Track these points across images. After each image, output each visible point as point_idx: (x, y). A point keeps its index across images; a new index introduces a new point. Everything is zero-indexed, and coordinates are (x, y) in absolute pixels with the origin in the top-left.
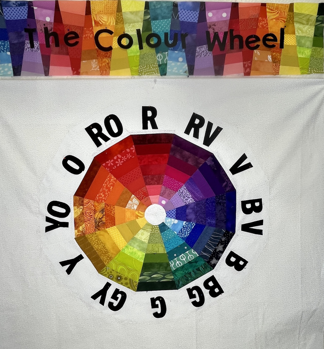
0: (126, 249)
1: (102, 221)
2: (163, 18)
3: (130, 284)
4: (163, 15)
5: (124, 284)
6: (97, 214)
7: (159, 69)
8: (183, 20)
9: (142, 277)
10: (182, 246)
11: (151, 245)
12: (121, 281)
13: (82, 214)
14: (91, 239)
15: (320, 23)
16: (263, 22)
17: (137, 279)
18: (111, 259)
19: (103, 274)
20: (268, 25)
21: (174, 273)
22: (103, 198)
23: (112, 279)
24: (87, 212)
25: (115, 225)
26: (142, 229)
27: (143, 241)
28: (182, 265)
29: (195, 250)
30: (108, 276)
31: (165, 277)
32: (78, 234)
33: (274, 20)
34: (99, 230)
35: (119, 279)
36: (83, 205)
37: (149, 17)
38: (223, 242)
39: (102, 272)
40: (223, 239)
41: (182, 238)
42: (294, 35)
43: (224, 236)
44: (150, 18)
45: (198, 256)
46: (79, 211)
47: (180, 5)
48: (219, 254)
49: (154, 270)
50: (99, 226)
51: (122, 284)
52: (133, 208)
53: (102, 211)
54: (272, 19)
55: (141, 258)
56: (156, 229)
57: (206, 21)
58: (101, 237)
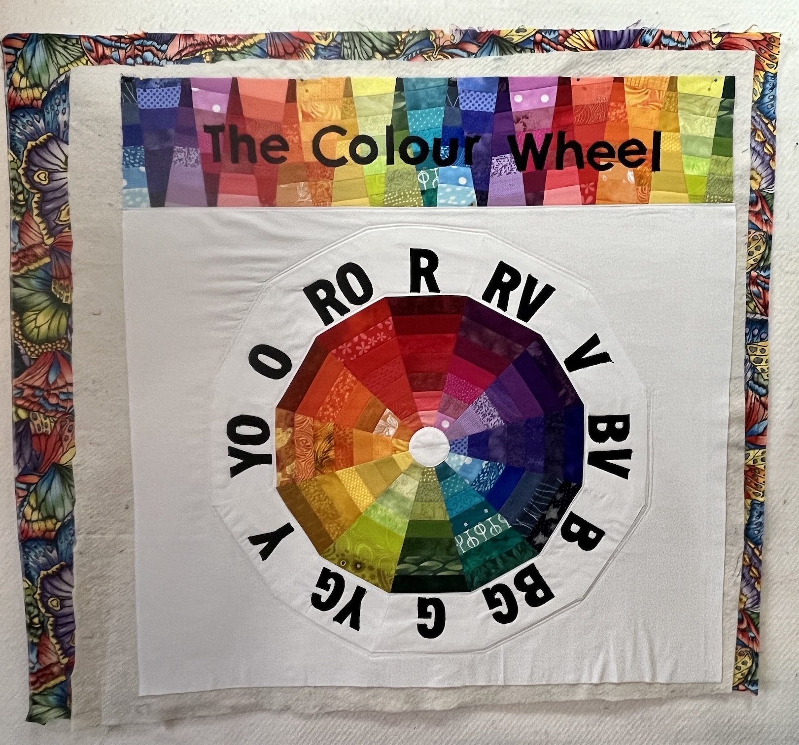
0: (372, 512)
1: (328, 457)
2: (430, 106)
3: (378, 578)
4: (429, 100)
5: (367, 578)
6: (319, 443)
7: (423, 199)
8: (467, 108)
9: (403, 566)
10: (479, 507)
11: (419, 504)
12: (363, 572)
13: (292, 442)
14: (307, 490)
15: (726, 112)
16: (618, 111)
17: (392, 569)
18: (343, 529)
19: (329, 558)
20: (626, 115)
21: (463, 559)
22: (332, 414)
23: (344, 568)
24: (301, 439)
25: (352, 465)
26: (404, 473)
27: (406, 496)
28: (478, 543)
29: (504, 516)
30: (336, 561)
31: (446, 567)
32: (282, 480)
33: (639, 106)
34: (322, 473)
35: (358, 567)
36: (292, 426)
37: (403, 103)
38: (558, 501)
39: (326, 554)
40: (559, 496)
41: (480, 492)
42: (677, 134)
43: (560, 491)
44: (405, 106)
45: (509, 527)
46: (285, 438)
47: (462, 84)
48: (550, 525)
49: (425, 553)
50: (322, 466)
51: (363, 577)
52: (387, 434)
53: (329, 437)
54: (635, 106)
55: (400, 529)
56: (430, 475)
57: (510, 110)
58: (326, 488)
